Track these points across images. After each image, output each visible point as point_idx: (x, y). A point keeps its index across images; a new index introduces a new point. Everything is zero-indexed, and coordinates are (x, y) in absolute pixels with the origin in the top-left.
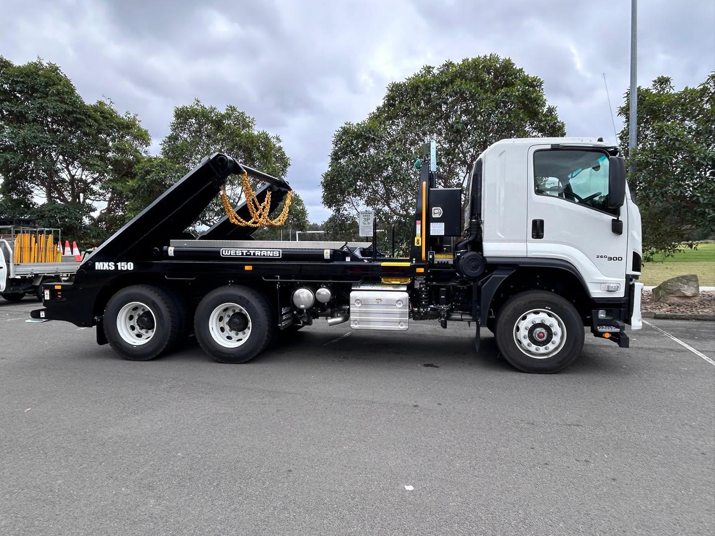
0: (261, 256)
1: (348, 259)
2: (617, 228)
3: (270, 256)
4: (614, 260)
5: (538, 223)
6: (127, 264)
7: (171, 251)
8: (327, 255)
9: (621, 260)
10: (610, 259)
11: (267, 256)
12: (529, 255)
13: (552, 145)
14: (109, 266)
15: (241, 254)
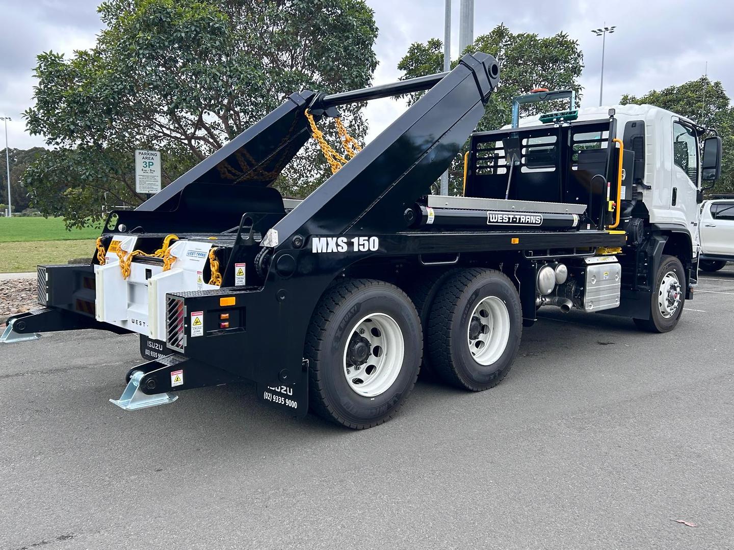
0: (524, 223)
1: (589, 227)
3: (532, 223)
4: (695, 225)
7: (431, 215)
8: (576, 221)
15: (507, 221)
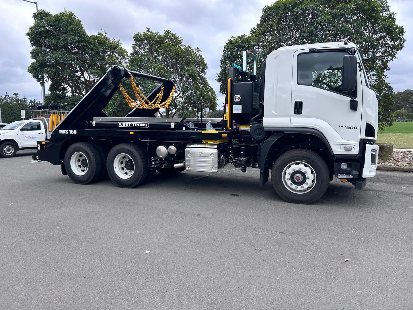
0: (138, 126)
1: (184, 128)
2: (354, 106)
3: (142, 126)
4: (351, 129)
5: (298, 104)
6: (73, 131)
7: (94, 123)
8: (172, 125)
9: (357, 129)
10: (348, 128)
11: (141, 126)
12: (292, 126)
13: (310, 49)
14: (65, 132)
15: (128, 125)
